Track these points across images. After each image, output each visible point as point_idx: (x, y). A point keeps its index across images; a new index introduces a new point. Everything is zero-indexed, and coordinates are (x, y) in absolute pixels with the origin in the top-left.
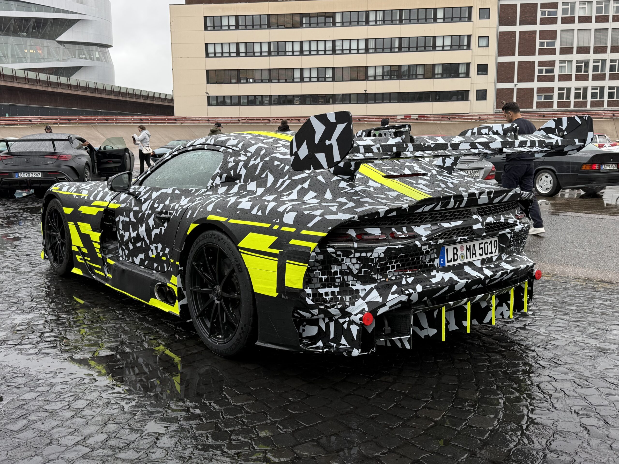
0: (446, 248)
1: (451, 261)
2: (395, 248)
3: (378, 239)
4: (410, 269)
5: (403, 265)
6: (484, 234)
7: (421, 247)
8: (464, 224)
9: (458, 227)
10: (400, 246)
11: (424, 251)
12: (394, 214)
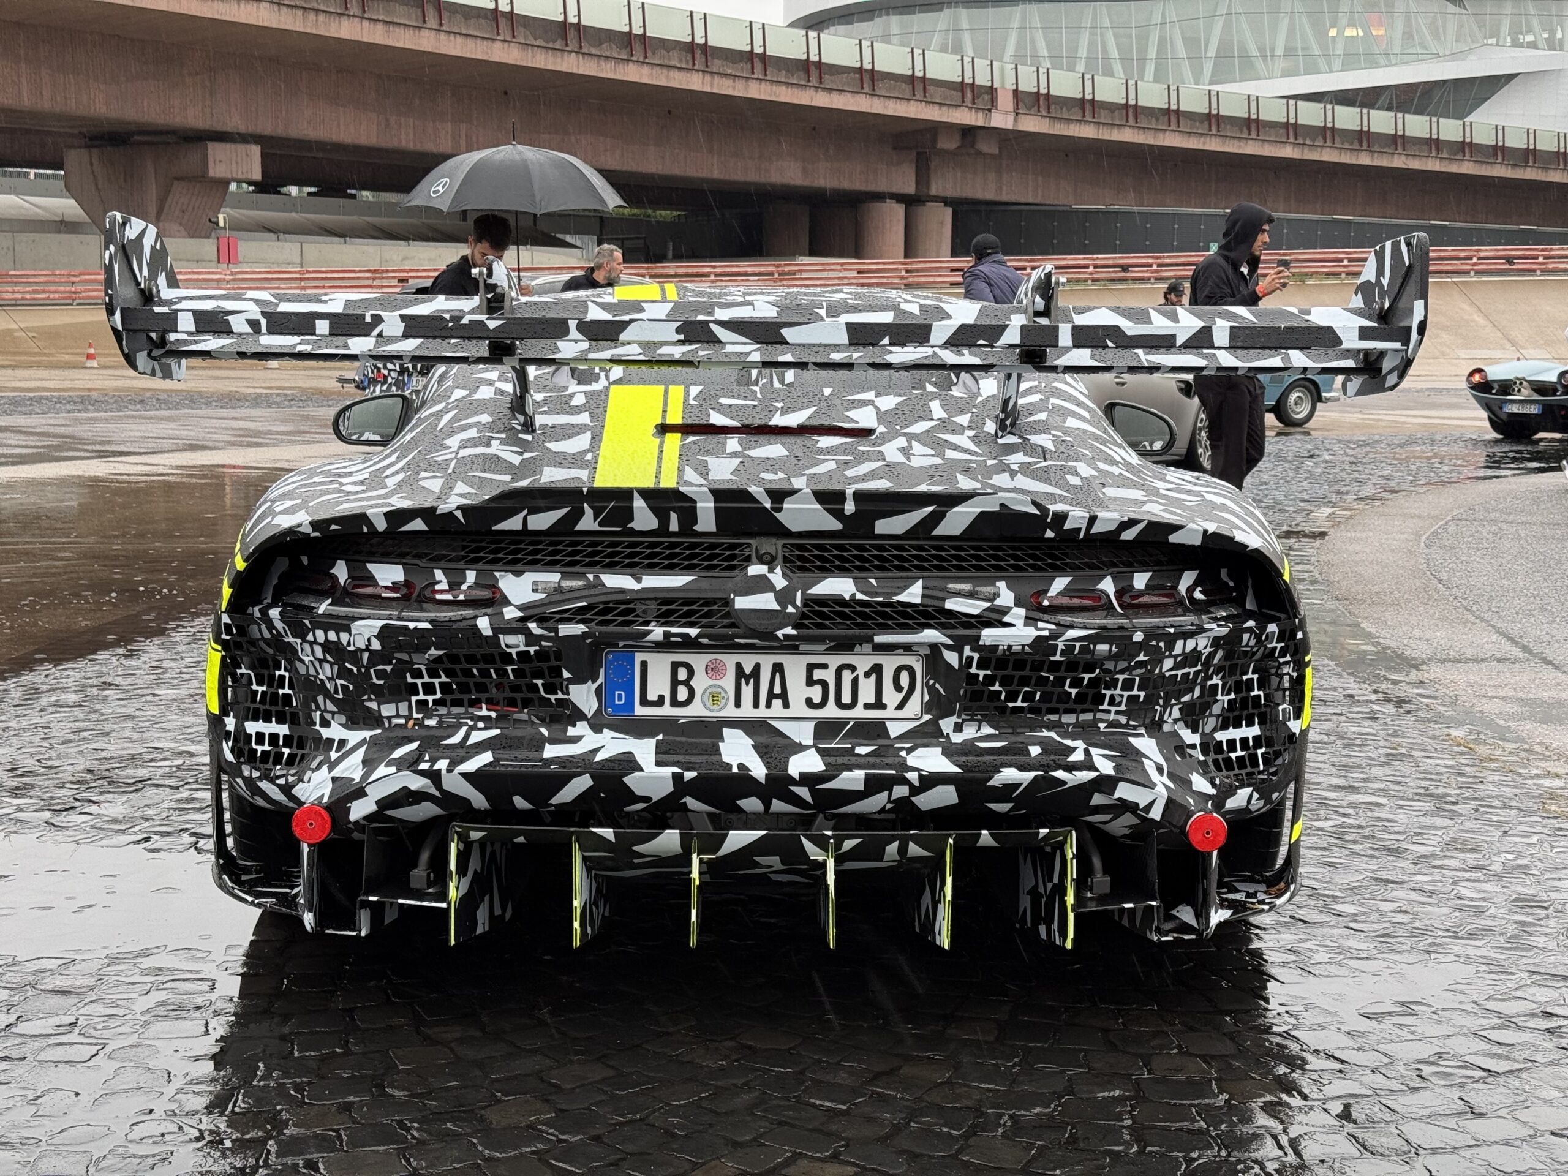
0: (639, 657)
1: (660, 703)
2: (406, 628)
3: (379, 597)
4: (491, 703)
5: (464, 688)
6: (790, 631)
7: (495, 637)
8: (694, 586)
9: (667, 595)
10: (427, 625)
11: (513, 651)
12: (418, 525)
